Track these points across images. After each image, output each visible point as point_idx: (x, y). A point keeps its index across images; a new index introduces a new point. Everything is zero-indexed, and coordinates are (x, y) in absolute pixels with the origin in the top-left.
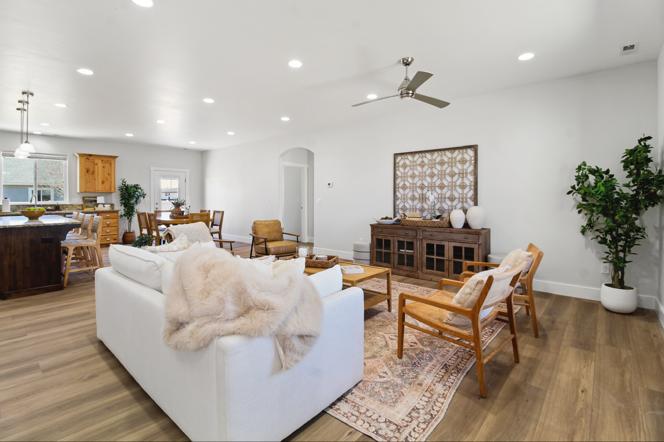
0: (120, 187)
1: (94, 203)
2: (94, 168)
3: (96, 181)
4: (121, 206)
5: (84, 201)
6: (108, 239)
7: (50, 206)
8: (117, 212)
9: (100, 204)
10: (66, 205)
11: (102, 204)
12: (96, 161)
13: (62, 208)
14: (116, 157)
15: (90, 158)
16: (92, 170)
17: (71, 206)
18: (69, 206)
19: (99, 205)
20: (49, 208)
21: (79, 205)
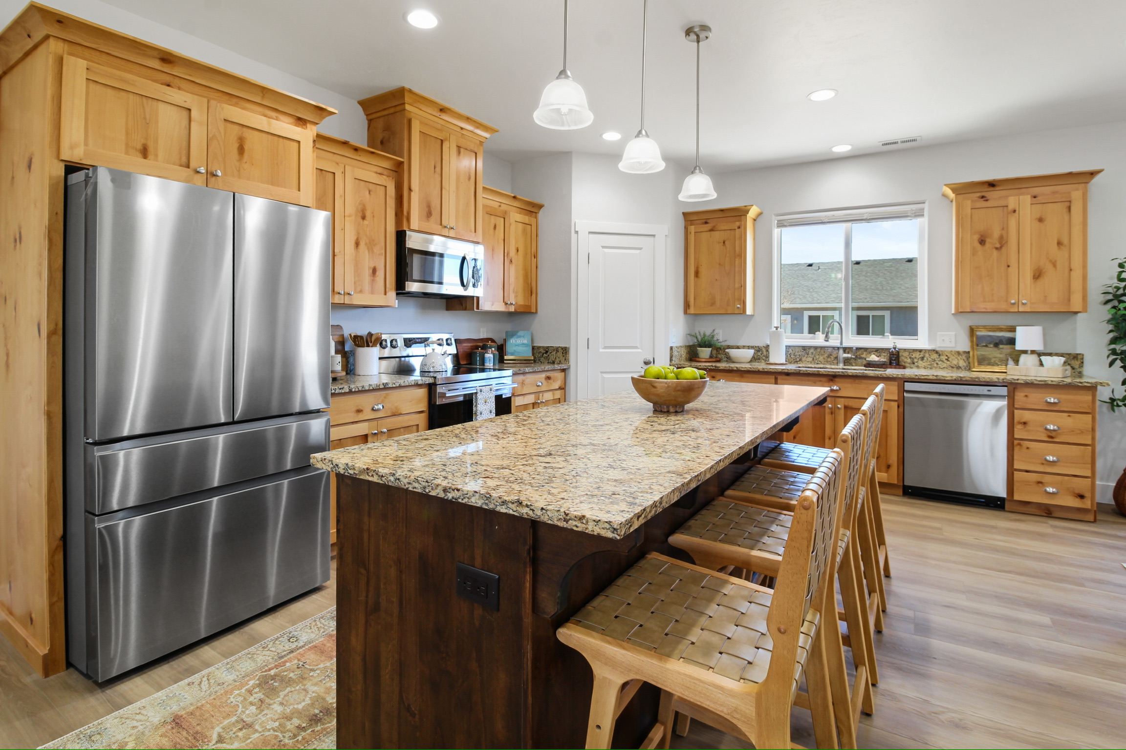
0: (1110, 290)
1: (1006, 348)
2: (1005, 228)
3: (1013, 270)
4: (1111, 364)
5: (972, 342)
6: (1050, 490)
7: (878, 351)
8: (1092, 388)
9: (1025, 352)
10: (920, 351)
11: (1033, 352)
12: (1012, 202)
13: (909, 360)
14: (1092, 174)
15: (993, 194)
16: (996, 234)
17: (935, 356)
18: (927, 355)
19: (1023, 358)
20: (873, 358)
21: (959, 353)
